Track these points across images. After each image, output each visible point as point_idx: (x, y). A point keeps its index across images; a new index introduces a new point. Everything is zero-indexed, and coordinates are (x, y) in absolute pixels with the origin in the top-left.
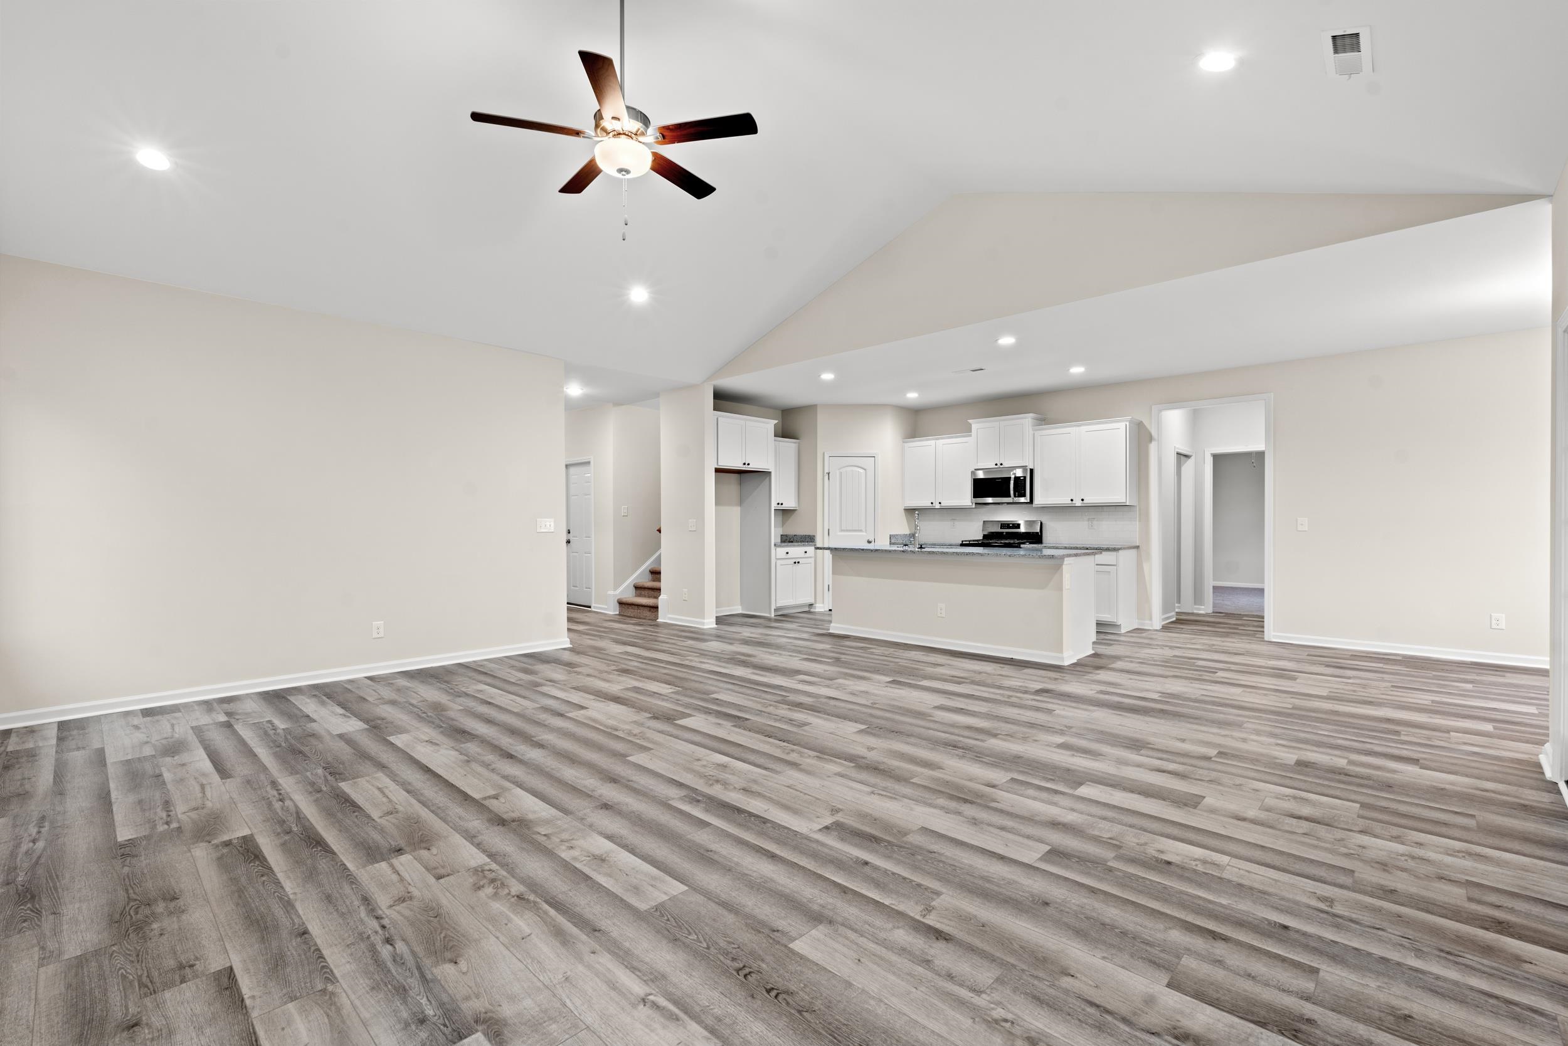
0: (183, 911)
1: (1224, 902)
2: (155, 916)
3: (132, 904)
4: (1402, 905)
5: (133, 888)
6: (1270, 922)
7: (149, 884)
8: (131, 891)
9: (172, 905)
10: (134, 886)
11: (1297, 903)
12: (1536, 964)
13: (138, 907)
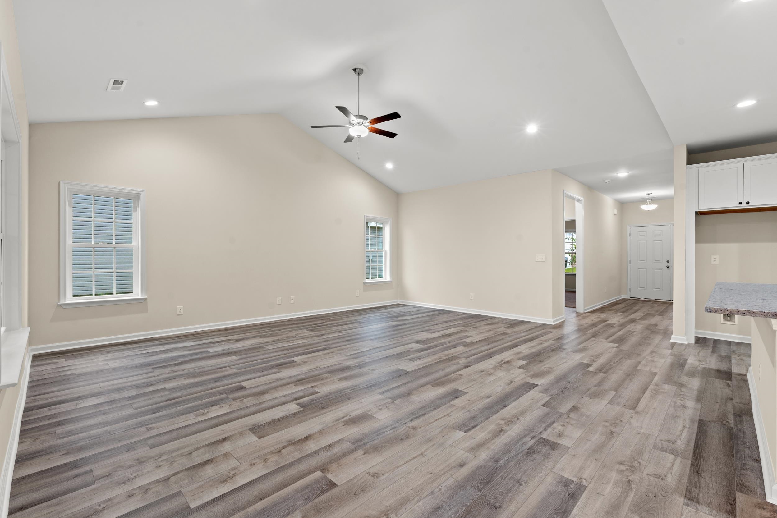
1: (179, 408)
4: (121, 446)
6: (160, 411)
11: (159, 422)
12: (60, 455)
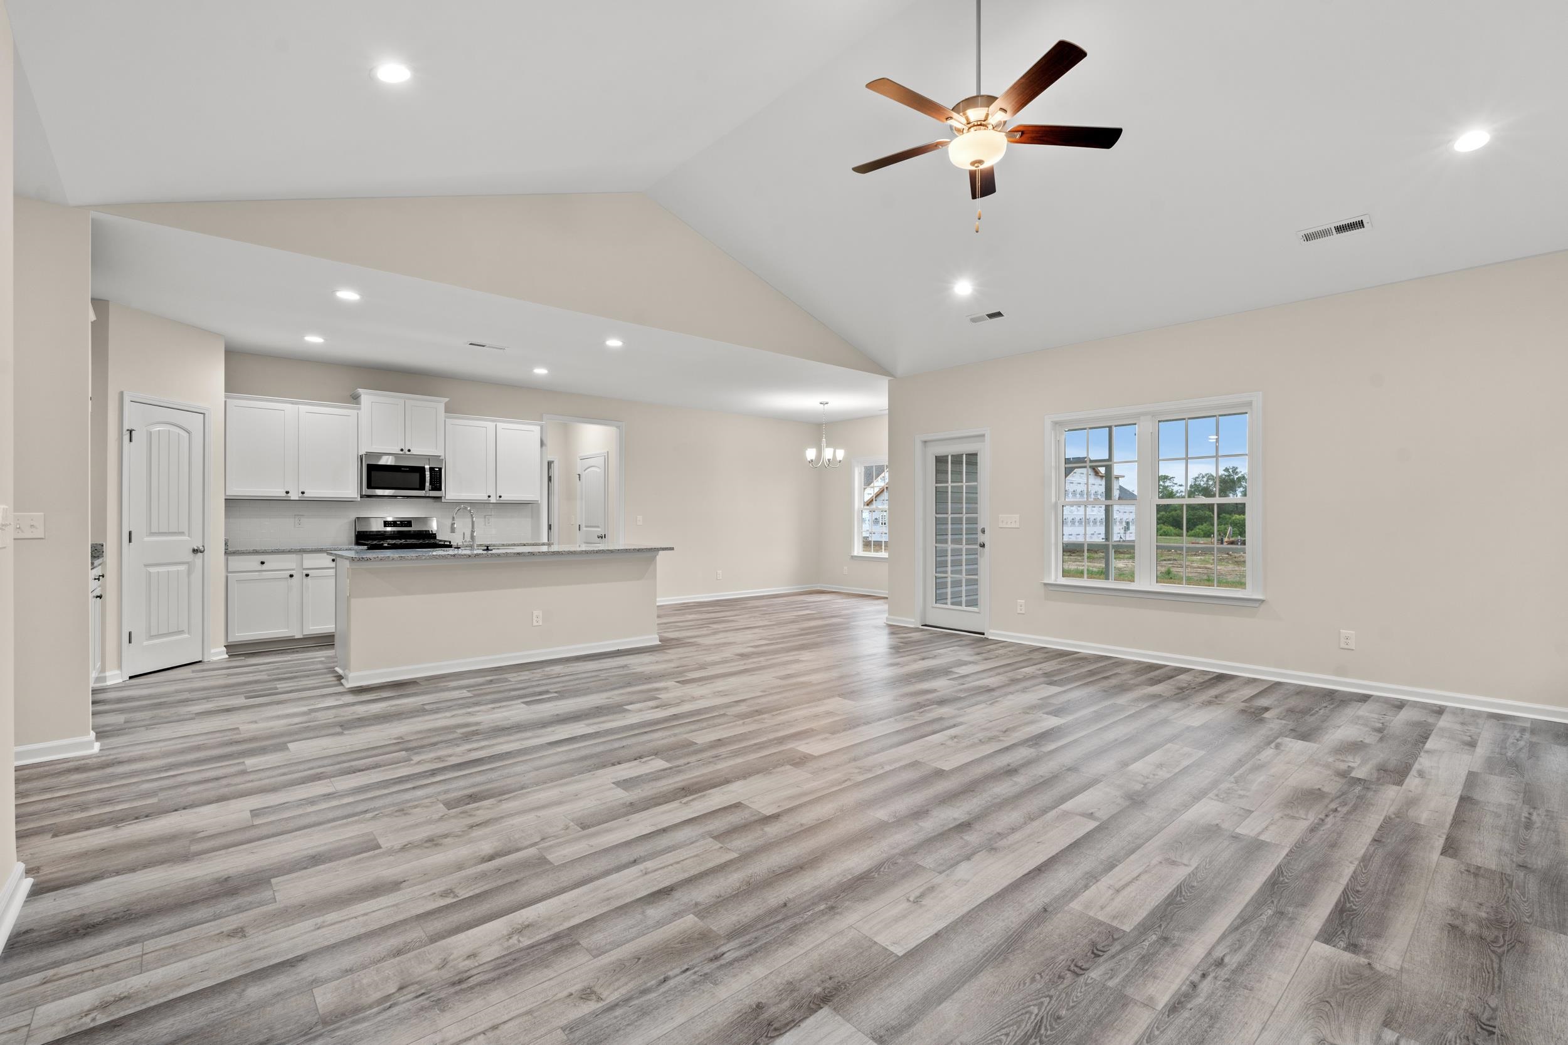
0: (1452, 910)
2: (1480, 922)
3: (1499, 951)
5: (1492, 968)
7: (1471, 960)
8: (1496, 966)
9: (1457, 922)
10: (1490, 970)
13: (1493, 942)
